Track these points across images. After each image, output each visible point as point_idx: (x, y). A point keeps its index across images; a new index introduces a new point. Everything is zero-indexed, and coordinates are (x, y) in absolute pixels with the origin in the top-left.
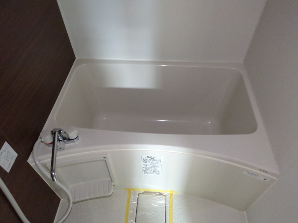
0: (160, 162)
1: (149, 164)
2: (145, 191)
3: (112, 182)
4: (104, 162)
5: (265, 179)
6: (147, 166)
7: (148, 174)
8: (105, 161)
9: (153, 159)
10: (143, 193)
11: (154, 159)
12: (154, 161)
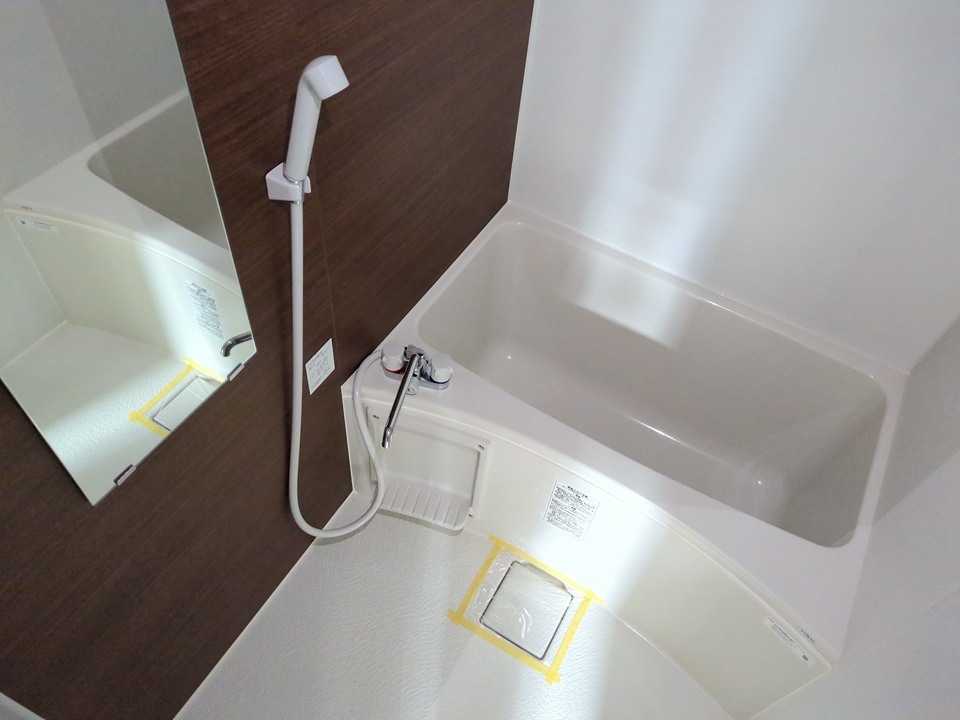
0: (590, 511)
1: (567, 504)
2: (531, 562)
3: (471, 505)
4: (476, 456)
5: (805, 657)
6: (559, 508)
7: (554, 526)
8: (479, 454)
9: (578, 497)
10: (523, 565)
11: (581, 498)
12: (579, 504)
